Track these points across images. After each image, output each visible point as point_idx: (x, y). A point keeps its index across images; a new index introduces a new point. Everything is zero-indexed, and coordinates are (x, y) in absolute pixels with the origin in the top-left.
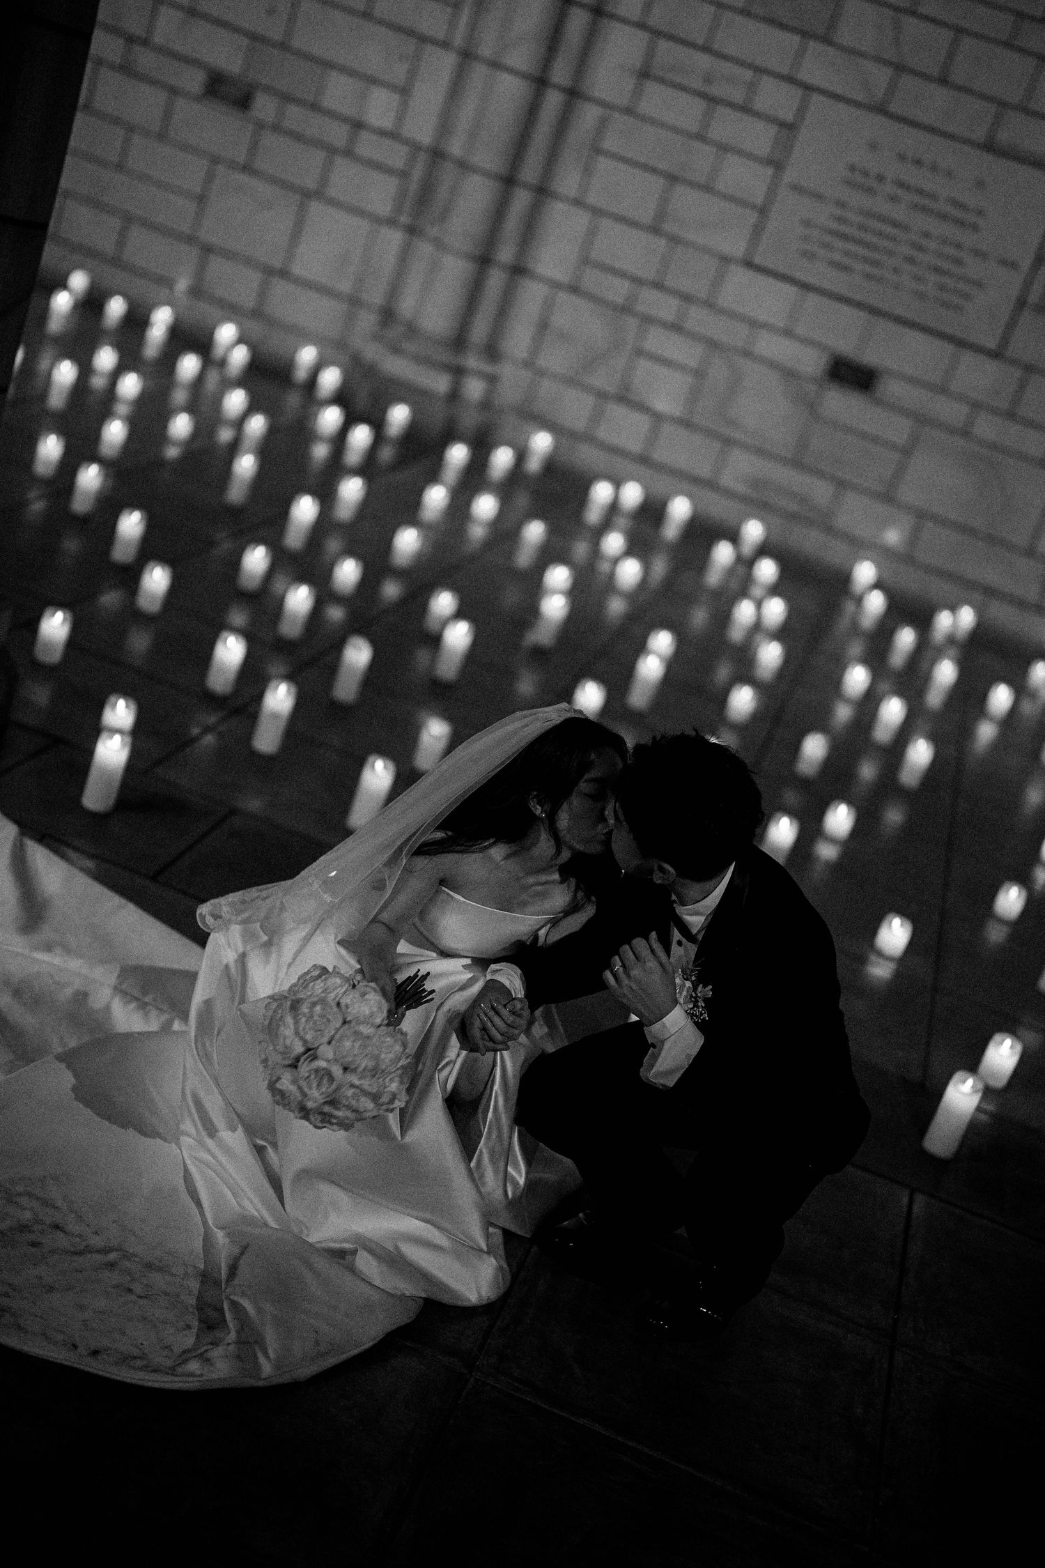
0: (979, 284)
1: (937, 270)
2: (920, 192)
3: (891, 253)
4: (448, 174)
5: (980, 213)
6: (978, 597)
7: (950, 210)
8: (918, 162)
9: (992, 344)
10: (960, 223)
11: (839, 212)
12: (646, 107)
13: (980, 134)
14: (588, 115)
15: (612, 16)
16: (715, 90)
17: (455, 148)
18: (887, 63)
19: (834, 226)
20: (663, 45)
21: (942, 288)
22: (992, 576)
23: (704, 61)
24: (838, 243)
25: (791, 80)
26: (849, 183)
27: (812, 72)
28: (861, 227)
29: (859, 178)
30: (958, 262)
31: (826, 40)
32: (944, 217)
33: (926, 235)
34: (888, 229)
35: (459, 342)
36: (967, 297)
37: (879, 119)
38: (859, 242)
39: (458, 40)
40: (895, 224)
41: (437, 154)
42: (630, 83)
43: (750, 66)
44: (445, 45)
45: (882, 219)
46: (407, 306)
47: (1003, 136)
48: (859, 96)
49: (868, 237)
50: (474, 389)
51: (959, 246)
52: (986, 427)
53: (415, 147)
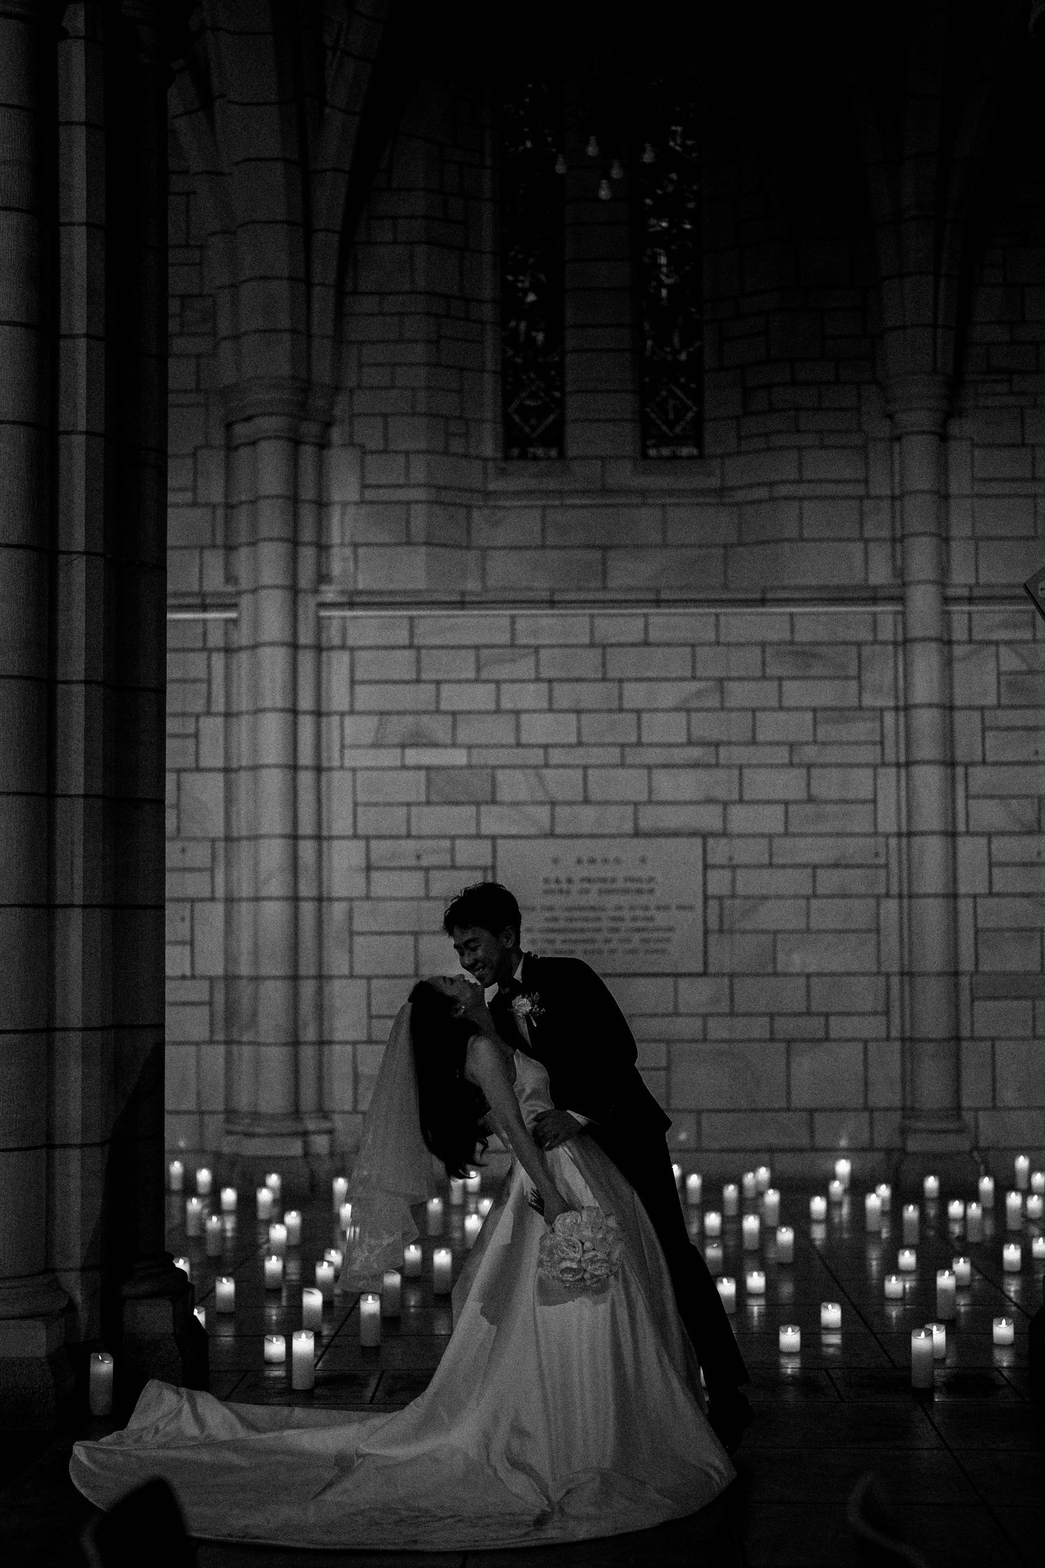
0: (671, 929)
1: (638, 930)
2: (604, 880)
3: (599, 930)
4: (245, 990)
5: (651, 879)
6: (766, 1157)
7: (629, 885)
8: (592, 861)
9: (700, 969)
10: (639, 891)
11: (548, 914)
12: (377, 891)
13: (628, 827)
14: (338, 911)
15: (330, 838)
16: (424, 863)
17: (245, 969)
18: (542, 803)
19: (551, 925)
20: (374, 844)
21: (645, 941)
22: (771, 1137)
23: (410, 845)
24: (560, 937)
25: (479, 836)
26: (547, 892)
27: (489, 827)
28: (571, 920)
29: (553, 886)
30: (651, 919)
31: (494, 802)
32: (626, 891)
33: (620, 908)
34: (592, 914)
35: (296, 1112)
36: (668, 940)
37: (552, 841)
38: (573, 931)
39: (220, 892)
40: (593, 908)
41: (230, 979)
42: (360, 879)
43: (445, 837)
44: (213, 899)
45: (580, 908)
46: (243, 1101)
47: (644, 824)
48: (533, 831)
49: (579, 925)
50: (321, 1143)
51: (647, 908)
52: (718, 1029)
53: (211, 979)
